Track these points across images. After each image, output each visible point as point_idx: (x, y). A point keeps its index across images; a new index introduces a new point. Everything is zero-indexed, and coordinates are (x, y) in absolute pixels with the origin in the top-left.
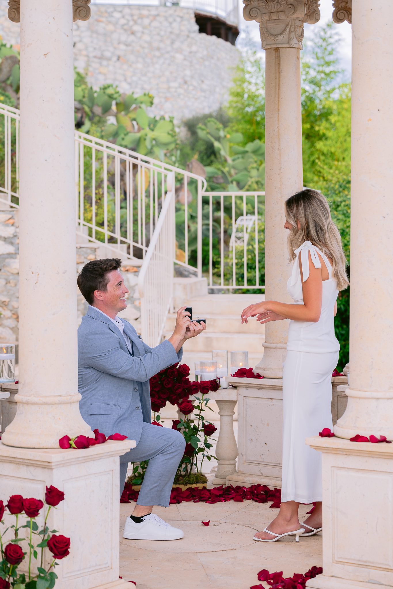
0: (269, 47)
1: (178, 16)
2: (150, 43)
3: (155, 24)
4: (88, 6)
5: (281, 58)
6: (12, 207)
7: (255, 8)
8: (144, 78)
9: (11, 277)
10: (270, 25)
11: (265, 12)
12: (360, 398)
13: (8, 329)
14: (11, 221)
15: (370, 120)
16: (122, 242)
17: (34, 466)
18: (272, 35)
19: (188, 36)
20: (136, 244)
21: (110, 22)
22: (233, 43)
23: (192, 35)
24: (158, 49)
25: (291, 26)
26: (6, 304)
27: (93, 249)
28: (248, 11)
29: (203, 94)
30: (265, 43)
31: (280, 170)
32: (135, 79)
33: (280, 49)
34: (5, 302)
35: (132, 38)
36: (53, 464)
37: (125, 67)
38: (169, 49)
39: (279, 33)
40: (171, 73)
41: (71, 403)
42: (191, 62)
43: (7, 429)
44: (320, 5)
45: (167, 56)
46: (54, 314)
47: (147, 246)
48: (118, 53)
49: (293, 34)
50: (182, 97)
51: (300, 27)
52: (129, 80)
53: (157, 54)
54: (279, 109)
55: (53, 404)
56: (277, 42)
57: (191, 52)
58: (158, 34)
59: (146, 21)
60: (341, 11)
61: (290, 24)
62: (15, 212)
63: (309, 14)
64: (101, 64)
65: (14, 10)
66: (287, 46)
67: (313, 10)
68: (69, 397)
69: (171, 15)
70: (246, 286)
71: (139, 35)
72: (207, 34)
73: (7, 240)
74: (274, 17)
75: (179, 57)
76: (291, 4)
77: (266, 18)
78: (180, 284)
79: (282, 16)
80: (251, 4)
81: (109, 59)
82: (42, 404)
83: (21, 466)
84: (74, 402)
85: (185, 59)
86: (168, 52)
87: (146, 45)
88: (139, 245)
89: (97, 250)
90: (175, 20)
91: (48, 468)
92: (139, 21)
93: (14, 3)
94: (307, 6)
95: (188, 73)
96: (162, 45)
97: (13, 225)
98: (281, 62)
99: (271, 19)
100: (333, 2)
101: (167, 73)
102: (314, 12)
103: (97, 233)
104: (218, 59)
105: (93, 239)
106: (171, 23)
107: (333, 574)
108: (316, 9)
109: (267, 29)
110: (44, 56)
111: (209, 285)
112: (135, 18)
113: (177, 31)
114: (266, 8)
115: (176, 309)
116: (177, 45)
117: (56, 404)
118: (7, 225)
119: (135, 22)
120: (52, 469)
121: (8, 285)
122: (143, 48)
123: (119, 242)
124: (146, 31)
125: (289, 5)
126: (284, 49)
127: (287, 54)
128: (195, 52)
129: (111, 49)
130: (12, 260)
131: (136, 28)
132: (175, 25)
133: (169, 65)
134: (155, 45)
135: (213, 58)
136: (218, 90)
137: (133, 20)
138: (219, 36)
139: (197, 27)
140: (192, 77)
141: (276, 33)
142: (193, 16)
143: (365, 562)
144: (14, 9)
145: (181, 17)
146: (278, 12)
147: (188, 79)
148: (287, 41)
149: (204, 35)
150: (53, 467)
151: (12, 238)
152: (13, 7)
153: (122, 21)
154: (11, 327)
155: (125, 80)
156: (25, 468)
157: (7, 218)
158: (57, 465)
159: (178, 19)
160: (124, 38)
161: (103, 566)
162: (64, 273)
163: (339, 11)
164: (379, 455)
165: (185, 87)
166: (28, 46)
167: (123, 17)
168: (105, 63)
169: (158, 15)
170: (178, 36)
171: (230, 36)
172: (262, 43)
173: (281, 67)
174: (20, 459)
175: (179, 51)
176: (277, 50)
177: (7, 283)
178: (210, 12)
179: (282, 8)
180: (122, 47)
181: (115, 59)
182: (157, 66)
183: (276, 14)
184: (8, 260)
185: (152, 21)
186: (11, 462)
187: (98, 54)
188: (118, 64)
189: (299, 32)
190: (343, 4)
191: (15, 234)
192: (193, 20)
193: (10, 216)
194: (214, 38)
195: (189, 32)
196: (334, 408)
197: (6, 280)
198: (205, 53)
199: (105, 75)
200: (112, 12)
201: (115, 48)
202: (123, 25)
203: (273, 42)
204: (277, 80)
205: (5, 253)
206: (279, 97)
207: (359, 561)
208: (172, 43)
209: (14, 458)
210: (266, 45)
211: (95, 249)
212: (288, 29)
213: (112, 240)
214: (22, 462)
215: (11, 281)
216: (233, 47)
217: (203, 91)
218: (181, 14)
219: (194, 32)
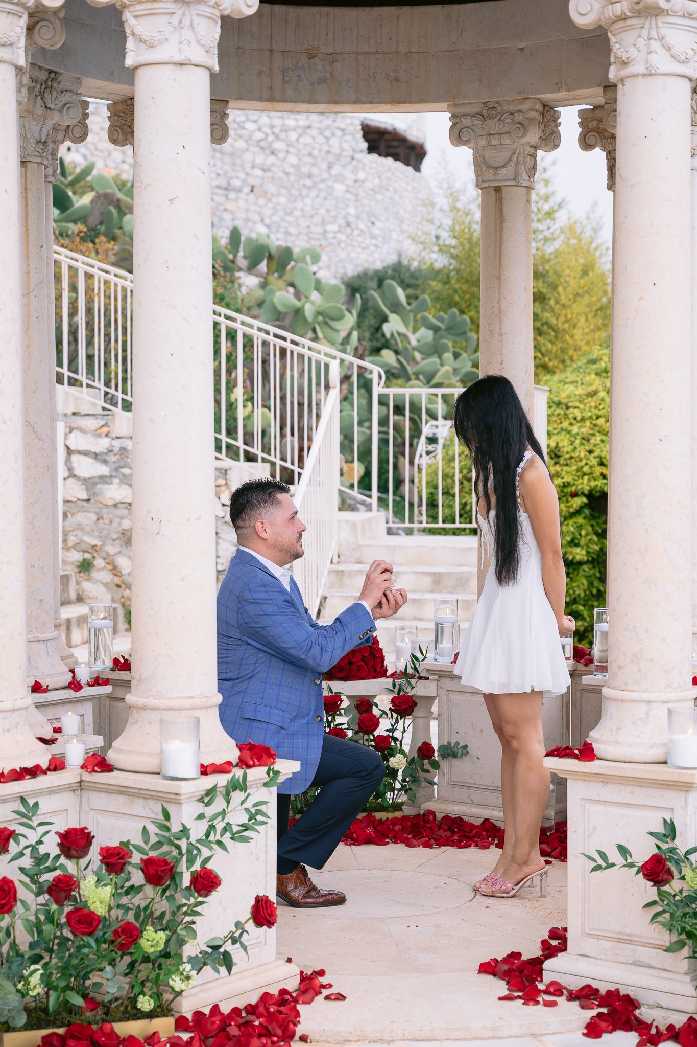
0: (486, 185)
1: (338, 128)
2: (297, 167)
3: (306, 139)
4: (225, 124)
5: (504, 202)
6: (104, 409)
7: (466, 127)
8: (289, 218)
9: (104, 511)
10: (489, 154)
11: (481, 134)
12: (623, 701)
13: (101, 585)
14: (105, 430)
15: (641, 298)
16: (264, 460)
17: (154, 799)
18: (491, 167)
19: (353, 158)
20: (283, 464)
21: (241, 137)
22: (417, 169)
23: (358, 156)
24: (310, 176)
25: (519, 154)
26: (98, 549)
27: (223, 471)
28: (456, 131)
29: (374, 242)
30: (480, 179)
31: (501, 364)
32: (275, 218)
33: (504, 188)
34: (96, 545)
35: (271, 159)
36: (182, 797)
37: (262, 201)
38: (325, 176)
39: (501, 165)
40: (328, 211)
41: (207, 708)
42: (357, 195)
43: (115, 744)
44: (560, 123)
45: (322, 186)
46: (183, 580)
47: (301, 466)
48: (251, 181)
49: (522, 166)
50: (343, 245)
51: (531, 156)
52: (267, 221)
53: (308, 182)
54: (500, 276)
55: (181, 710)
56: (499, 177)
57: (356, 181)
58: (310, 154)
59: (293, 136)
60: (591, 133)
61: (518, 151)
62: (110, 417)
63: (544, 138)
64: (226, 196)
65: (117, 129)
66: (513, 183)
67: (550, 131)
68: (205, 699)
69: (328, 127)
70: (440, 525)
71: (282, 155)
72: (380, 155)
73: (98, 457)
74: (495, 141)
75: (339, 188)
76: (520, 123)
77: (483, 142)
78: (347, 522)
79: (506, 140)
80: (461, 122)
81: (239, 190)
82: (165, 710)
83: (136, 799)
84: (211, 707)
85: (347, 191)
86: (323, 181)
87: (292, 170)
88: (288, 465)
89: (228, 472)
90: (333, 134)
91: (175, 803)
92: (283, 135)
93: (116, 118)
94: (543, 126)
95: (352, 210)
96: (315, 170)
97: (107, 435)
98: (505, 207)
99: (489, 145)
100: (580, 120)
101: (322, 211)
102: (551, 134)
103: (228, 446)
104: (395, 191)
105: (223, 455)
106: (327, 138)
107: (583, 953)
108: (555, 130)
109: (484, 159)
110: (169, 203)
111: (387, 522)
112: (277, 130)
113: (336, 150)
114: (483, 128)
115: (341, 557)
116: (336, 170)
117: (185, 709)
118: (99, 436)
119: (277, 137)
120: (181, 804)
121: (101, 521)
122: (288, 174)
123: (260, 459)
124: (291, 150)
125: (516, 124)
126: (510, 188)
127: (513, 195)
128: (363, 181)
129: (242, 175)
130: (107, 486)
131: (278, 145)
132: (333, 141)
133: (325, 199)
134: (305, 169)
135: (387, 190)
136: (394, 235)
137: (273, 133)
138: (396, 157)
139: (365, 145)
140: (358, 217)
141: (497, 165)
142: (359, 128)
143: (629, 935)
144: (117, 126)
145: (343, 130)
146: (500, 134)
147: (351, 219)
148: (512, 177)
149: (374, 157)
150: (182, 801)
151: (106, 454)
152: (116, 124)
153: (259, 135)
154: (105, 581)
155: (262, 220)
156: (141, 801)
157: (99, 426)
158: (188, 798)
159: (339, 133)
160: (260, 159)
161: (254, 942)
162: (197, 519)
163: (588, 133)
164: (652, 783)
165: (348, 230)
166: (145, 188)
167: (260, 129)
168: (232, 195)
169: (309, 127)
170: (338, 157)
171: (412, 159)
172: (477, 180)
173: (504, 215)
174: (135, 788)
175: (339, 178)
176: (498, 189)
177: (98, 519)
178: (385, 123)
179: (506, 128)
180: (258, 172)
181: (247, 190)
182: (308, 201)
183: (497, 137)
184: (99, 486)
185: (301, 136)
186: (121, 793)
187: (224, 183)
188: (252, 197)
189: (530, 163)
190: (595, 123)
191: (110, 449)
192: (360, 135)
193: (103, 423)
194: (390, 161)
195: (354, 151)
196: (576, 707)
197: (97, 514)
198: (377, 182)
199: (232, 213)
200: (244, 122)
201: (247, 174)
202: (258, 142)
203: (493, 178)
204: (498, 233)
205: (95, 475)
206: (500, 258)
207: (620, 933)
208: (330, 167)
209: (126, 787)
210: (483, 181)
211: (226, 470)
212: (515, 159)
213: (250, 458)
214: (137, 793)
215: (104, 517)
216: (417, 174)
217: (373, 236)
218: (343, 126)
219: (362, 151)
